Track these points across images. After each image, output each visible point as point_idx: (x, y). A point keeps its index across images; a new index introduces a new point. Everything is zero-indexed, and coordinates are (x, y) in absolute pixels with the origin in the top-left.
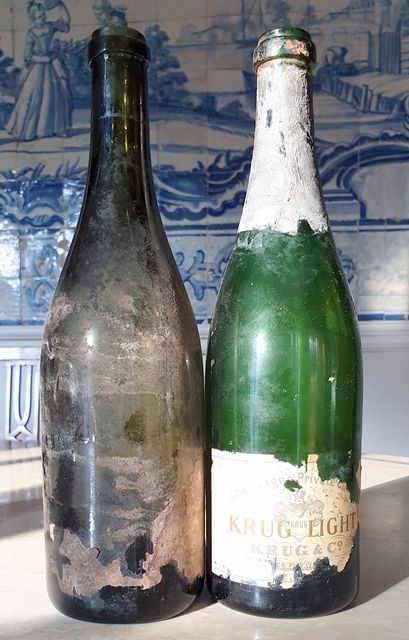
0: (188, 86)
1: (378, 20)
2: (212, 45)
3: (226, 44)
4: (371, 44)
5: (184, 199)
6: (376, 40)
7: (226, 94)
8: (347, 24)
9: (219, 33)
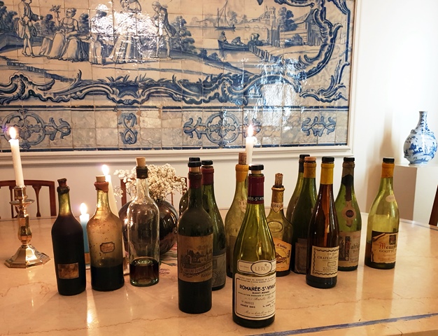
0: (195, 45)
1: (271, 24)
2: (205, 27)
3: (210, 27)
4: (268, 34)
5: (193, 95)
6: (270, 32)
7: (211, 49)
8: (259, 25)
9: (208, 22)
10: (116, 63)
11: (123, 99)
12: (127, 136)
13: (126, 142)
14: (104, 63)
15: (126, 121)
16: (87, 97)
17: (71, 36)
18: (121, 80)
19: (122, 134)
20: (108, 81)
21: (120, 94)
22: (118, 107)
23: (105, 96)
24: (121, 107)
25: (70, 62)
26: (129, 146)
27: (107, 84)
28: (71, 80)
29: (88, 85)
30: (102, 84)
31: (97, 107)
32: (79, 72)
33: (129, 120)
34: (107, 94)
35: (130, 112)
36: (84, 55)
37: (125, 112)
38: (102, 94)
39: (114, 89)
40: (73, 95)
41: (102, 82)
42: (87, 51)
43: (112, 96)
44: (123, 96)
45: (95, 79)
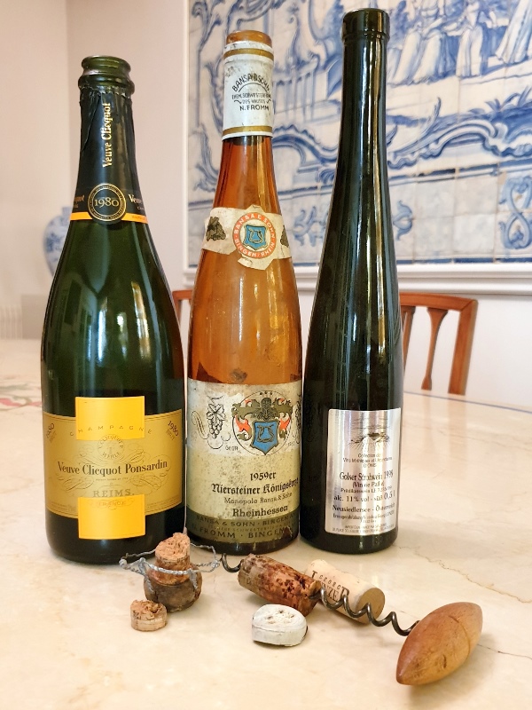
10: (508, 65)
11: (513, 145)
12: (513, 231)
13: (511, 243)
14: (485, 70)
15: (515, 195)
16: (447, 150)
17: (431, 30)
18: (515, 102)
19: (502, 225)
20: (488, 110)
21: (509, 134)
22: (502, 164)
23: (479, 145)
24: (509, 163)
25: (424, 86)
26: (515, 253)
27: (486, 117)
28: (423, 120)
29: (449, 125)
30: (476, 118)
31: (462, 170)
32: (436, 102)
33: (521, 192)
34: (483, 139)
35: (526, 174)
36: (449, 65)
37: (513, 175)
38: (473, 141)
39: (499, 125)
40: (424, 151)
41: (475, 114)
42: (454, 55)
43: (492, 142)
44: (514, 138)
45: (465, 110)
